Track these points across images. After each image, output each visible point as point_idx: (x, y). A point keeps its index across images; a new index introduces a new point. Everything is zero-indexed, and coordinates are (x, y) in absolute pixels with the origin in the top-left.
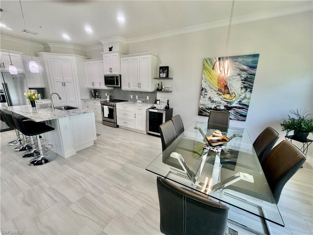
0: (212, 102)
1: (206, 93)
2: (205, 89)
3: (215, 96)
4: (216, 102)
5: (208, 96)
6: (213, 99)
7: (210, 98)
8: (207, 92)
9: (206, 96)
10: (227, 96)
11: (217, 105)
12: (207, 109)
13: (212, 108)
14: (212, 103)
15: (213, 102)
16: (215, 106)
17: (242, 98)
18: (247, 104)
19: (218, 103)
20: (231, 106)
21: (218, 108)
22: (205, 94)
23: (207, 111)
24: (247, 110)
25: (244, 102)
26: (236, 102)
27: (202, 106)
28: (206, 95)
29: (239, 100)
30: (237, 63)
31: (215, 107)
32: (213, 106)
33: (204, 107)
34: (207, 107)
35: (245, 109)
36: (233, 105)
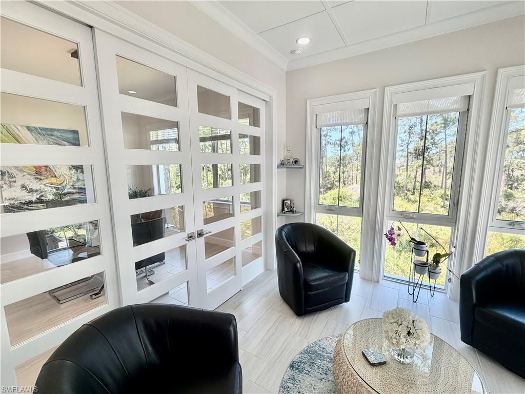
0: (29, 192)
1: (13, 180)
2: (8, 173)
3: (33, 181)
4: (37, 191)
5: (19, 183)
6: (30, 187)
7: (23, 186)
8: (14, 177)
9: (15, 184)
10: (54, 180)
11: (41, 194)
12: (24, 204)
13: (34, 200)
14: (30, 194)
15: (31, 191)
16: (38, 197)
17: (75, 180)
18: (83, 187)
19: (41, 192)
20: (63, 192)
21: (43, 198)
22: (10, 181)
23: (25, 207)
24: (85, 194)
25: (78, 185)
26: (68, 187)
27: (12, 202)
28: (15, 182)
29: (71, 184)
30: (53, 137)
31: (37, 199)
32: (34, 198)
33: (16, 203)
34: (23, 202)
35: (82, 193)
36: (66, 191)
